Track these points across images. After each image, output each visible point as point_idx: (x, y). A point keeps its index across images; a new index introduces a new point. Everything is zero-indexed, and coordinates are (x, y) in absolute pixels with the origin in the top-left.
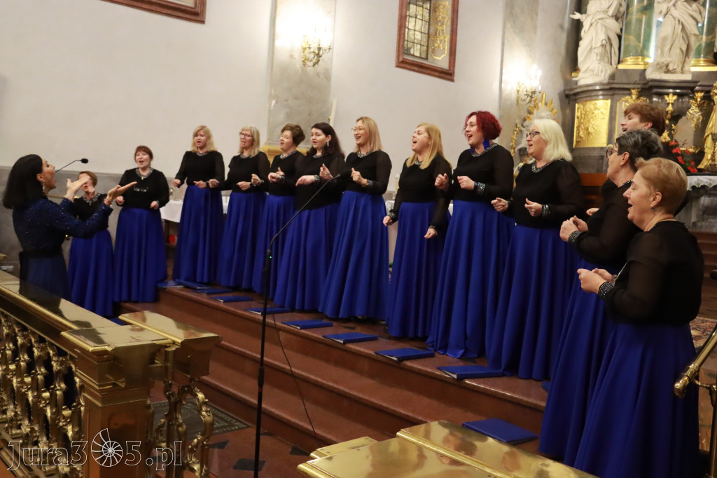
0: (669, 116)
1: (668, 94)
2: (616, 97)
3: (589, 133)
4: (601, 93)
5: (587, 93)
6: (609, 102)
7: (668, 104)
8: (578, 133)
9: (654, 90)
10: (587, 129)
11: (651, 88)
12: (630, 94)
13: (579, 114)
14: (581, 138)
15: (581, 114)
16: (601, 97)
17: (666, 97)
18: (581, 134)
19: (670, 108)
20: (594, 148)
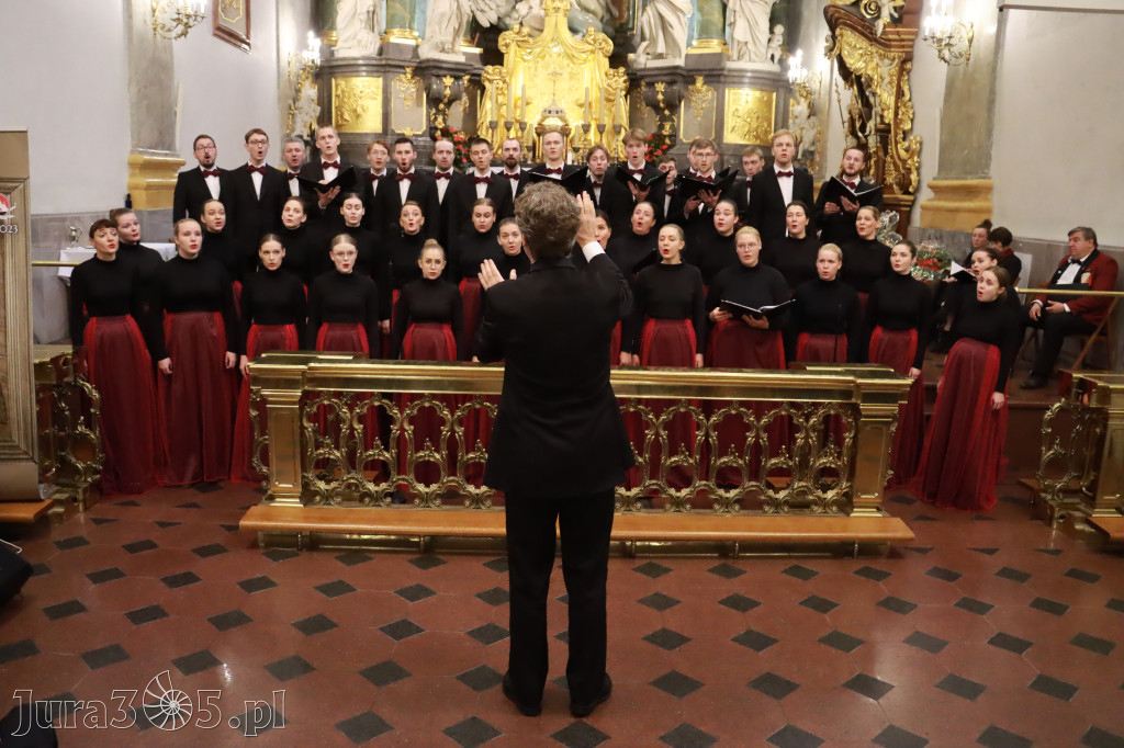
0: (446, 100)
1: (445, 76)
2: (390, 75)
3: (358, 116)
4: (364, 68)
5: (349, 68)
6: (381, 80)
7: (446, 87)
8: (342, 116)
9: (434, 72)
10: (356, 111)
11: (428, 68)
12: (405, 73)
13: (339, 92)
14: (346, 120)
15: (343, 91)
16: (364, 74)
17: (444, 79)
18: (346, 116)
19: (448, 92)
20: (366, 134)
